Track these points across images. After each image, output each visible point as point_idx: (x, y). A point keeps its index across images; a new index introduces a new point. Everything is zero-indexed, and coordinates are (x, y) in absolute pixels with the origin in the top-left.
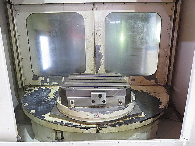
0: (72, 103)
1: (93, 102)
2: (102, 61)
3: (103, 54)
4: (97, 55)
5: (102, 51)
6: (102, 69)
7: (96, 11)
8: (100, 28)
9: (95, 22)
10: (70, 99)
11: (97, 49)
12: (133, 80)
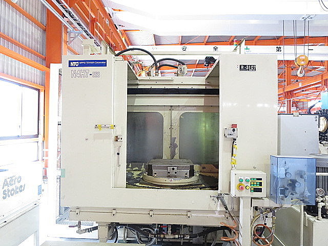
0: (155, 173)
1: (169, 173)
2: (177, 151)
3: (178, 144)
4: (173, 146)
5: (177, 142)
6: (177, 156)
7: (173, 111)
8: (176, 124)
9: (172, 119)
10: (154, 171)
11: (173, 140)
12: (204, 168)
